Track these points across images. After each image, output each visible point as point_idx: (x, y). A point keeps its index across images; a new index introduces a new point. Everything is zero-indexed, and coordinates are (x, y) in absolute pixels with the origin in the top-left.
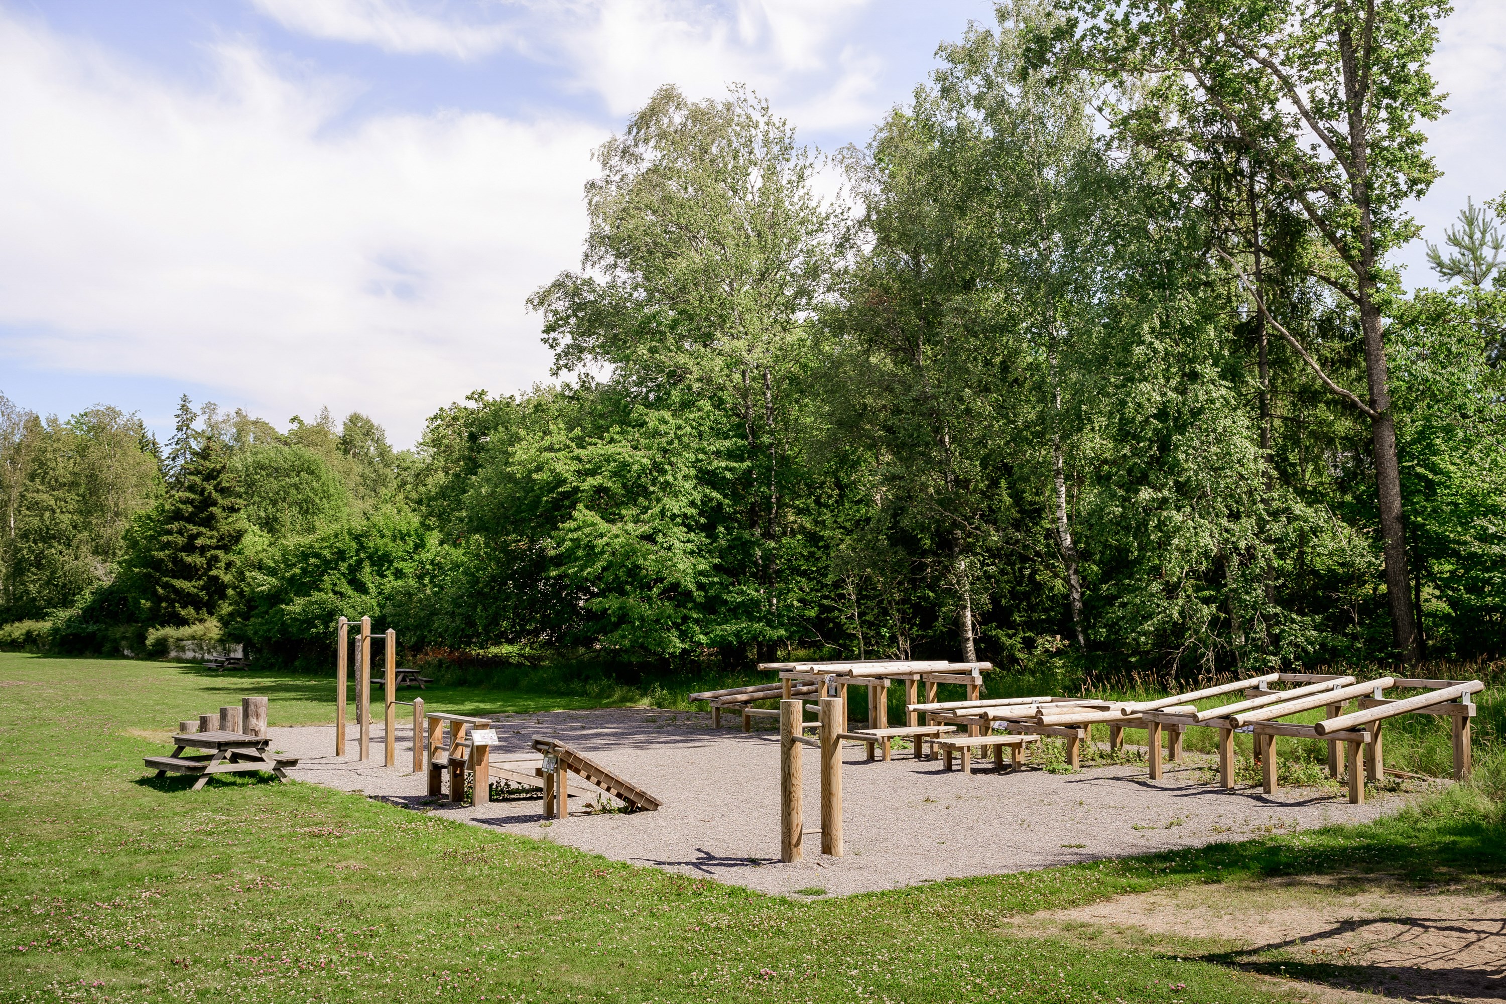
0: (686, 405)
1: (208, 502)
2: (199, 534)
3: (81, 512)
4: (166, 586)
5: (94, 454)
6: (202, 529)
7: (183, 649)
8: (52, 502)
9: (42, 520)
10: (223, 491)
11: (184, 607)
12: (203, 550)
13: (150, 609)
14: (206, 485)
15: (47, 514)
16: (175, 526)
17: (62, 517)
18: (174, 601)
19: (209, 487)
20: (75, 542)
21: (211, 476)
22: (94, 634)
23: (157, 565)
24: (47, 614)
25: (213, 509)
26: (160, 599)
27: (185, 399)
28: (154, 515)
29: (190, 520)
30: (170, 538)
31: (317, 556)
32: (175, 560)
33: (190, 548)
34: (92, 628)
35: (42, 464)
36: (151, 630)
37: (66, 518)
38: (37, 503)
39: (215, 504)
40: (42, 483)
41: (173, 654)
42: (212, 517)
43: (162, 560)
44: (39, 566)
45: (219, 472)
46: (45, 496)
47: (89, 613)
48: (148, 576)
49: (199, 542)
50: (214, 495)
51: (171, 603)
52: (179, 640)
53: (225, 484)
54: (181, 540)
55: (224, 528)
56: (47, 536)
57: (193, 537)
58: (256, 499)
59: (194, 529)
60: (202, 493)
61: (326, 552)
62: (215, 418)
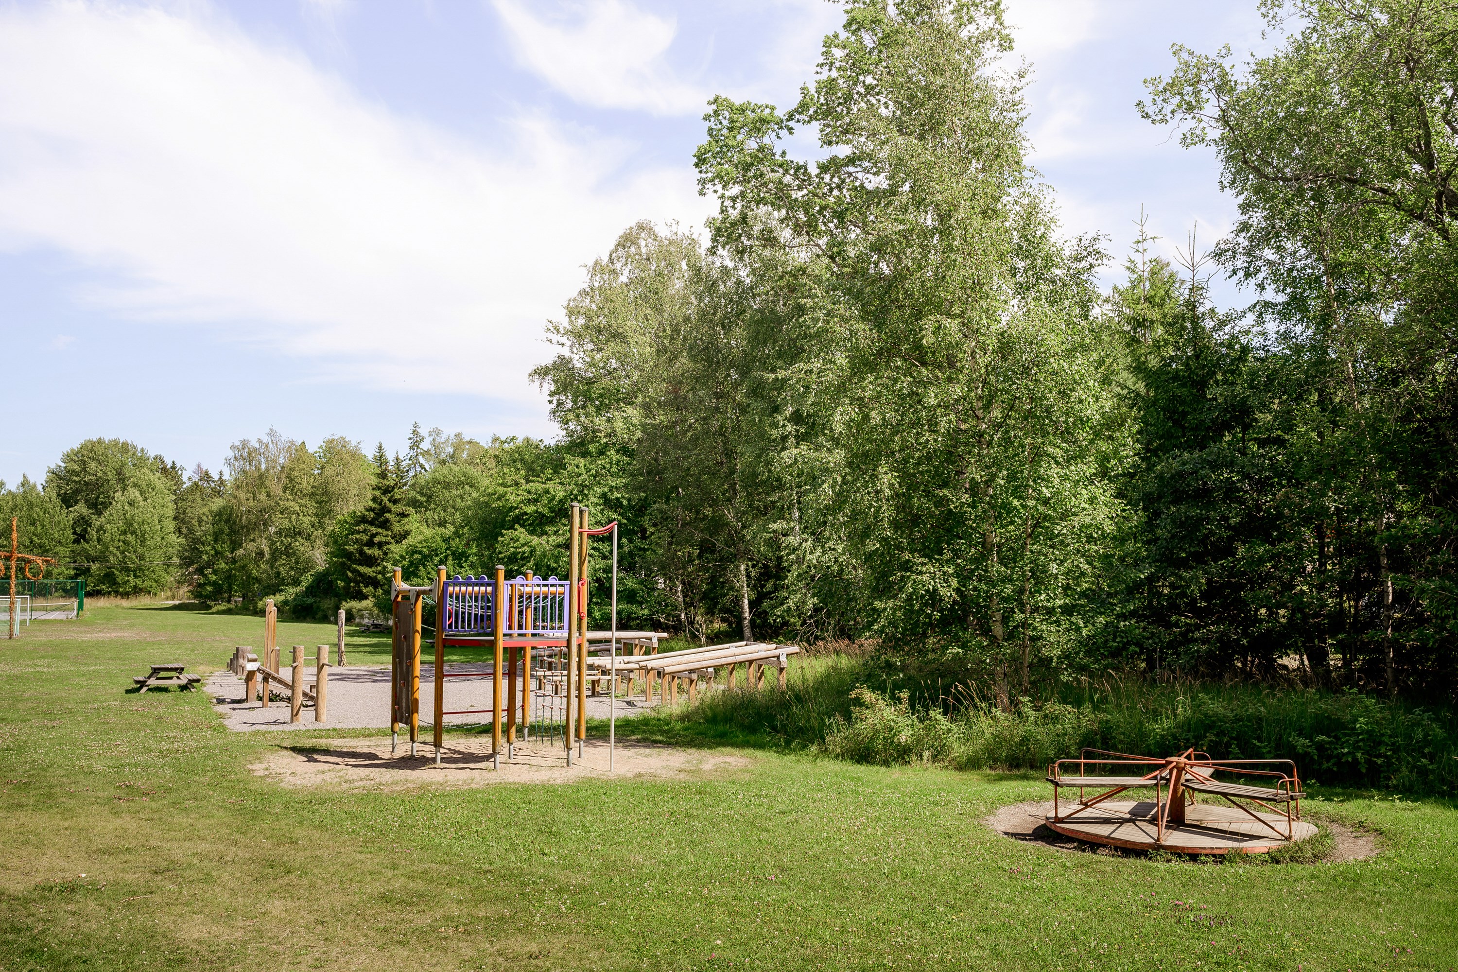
0: (602, 453)
1: (385, 510)
2: (377, 534)
3: (316, 515)
4: (354, 571)
5: (329, 471)
6: (380, 530)
7: (362, 617)
8: (298, 508)
9: (290, 521)
10: (395, 502)
11: (366, 587)
12: (380, 545)
13: (344, 588)
14: (383, 497)
15: (294, 517)
16: (361, 527)
17: (304, 518)
18: (359, 582)
19: (385, 500)
20: (312, 537)
21: (387, 491)
22: (311, 605)
23: (349, 555)
24: (282, 590)
25: (387, 515)
26: (351, 581)
27: (416, 425)
28: (349, 519)
29: (371, 523)
30: (358, 536)
31: (420, 553)
32: (361, 552)
33: (370, 544)
34: (310, 600)
35: (291, 480)
36: (344, 603)
37: (307, 520)
38: (287, 509)
39: (390, 511)
40: (291, 494)
41: (357, 620)
42: (387, 521)
43: (352, 553)
44: (288, 555)
45: (393, 488)
46: (292, 504)
47: (311, 590)
48: (343, 564)
49: (377, 539)
50: (389, 504)
51: (357, 583)
52: (360, 610)
53: (397, 497)
54: (365, 538)
55: (397, 528)
56: (295, 533)
57: (374, 535)
58: (432, 506)
59: (373, 529)
60: (380, 504)
61: (425, 550)
62: (438, 440)
